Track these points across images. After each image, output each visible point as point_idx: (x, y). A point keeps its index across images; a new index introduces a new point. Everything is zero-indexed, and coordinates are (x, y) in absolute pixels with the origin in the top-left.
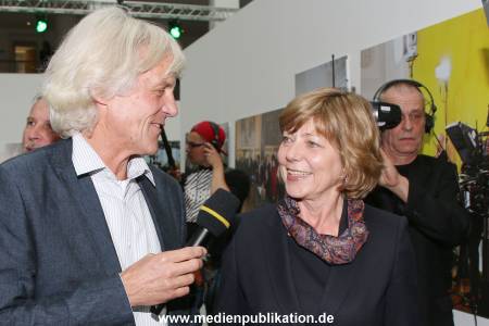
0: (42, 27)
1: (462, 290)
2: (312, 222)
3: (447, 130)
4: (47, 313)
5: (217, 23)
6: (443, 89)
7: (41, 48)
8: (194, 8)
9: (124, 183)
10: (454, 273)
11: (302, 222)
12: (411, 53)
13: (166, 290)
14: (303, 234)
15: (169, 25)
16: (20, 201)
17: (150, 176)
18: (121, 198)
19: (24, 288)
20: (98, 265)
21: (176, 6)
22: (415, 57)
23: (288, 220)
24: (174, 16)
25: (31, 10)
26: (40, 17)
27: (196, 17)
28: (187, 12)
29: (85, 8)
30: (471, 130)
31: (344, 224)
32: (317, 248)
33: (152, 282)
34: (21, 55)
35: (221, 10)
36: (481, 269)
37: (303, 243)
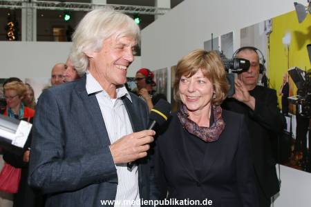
0: (67, 18)
1: (297, 157)
2: (196, 121)
3: (289, 72)
4: (69, 165)
5: (159, 16)
6: (287, 50)
7: (67, 29)
8: (147, 8)
9: (114, 100)
10: (293, 148)
11: (190, 121)
12: (268, 30)
13: (134, 153)
14: (191, 127)
15: (134, 16)
16: (57, 107)
17: (129, 97)
18: (112, 107)
19: (58, 153)
20: (98, 141)
21: (137, 7)
22: (271, 32)
23: (183, 120)
24: (137, 12)
25: (62, 9)
26: (67, 12)
27: (148, 13)
28: (143, 10)
29: (90, 8)
30: (302, 71)
31: (212, 120)
32: (199, 134)
33: (126, 149)
34: (56, 32)
35: (161, 9)
36: (308, 146)
37: (192, 132)
